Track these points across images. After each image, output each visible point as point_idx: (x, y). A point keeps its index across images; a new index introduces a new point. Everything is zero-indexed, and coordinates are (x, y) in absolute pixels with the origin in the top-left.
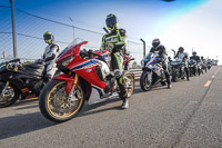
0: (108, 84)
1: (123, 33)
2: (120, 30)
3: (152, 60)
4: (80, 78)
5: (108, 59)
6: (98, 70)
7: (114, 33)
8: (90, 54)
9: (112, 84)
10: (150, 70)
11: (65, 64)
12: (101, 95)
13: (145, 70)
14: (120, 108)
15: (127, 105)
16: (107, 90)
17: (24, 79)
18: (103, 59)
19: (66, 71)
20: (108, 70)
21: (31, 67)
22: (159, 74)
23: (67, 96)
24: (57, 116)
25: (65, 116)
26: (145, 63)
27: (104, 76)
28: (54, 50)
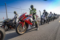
0: (33, 24)
3: (43, 16)
5: (32, 17)
6: (30, 20)
7: (33, 10)
9: (34, 24)
10: (43, 19)
11: (21, 19)
12: (31, 27)
13: (42, 19)
14: (36, 30)
15: (38, 29)
16: (32, 25)
17: (10, 24)
18: (31, 17)
19: (21, 21)
20: (32, 20)
21: (12, 21)
22: (46, 20)
24: (20, 33)
25: (22, 33)
26: (42, 17)
27: (32, 21)
28: (17, 16)
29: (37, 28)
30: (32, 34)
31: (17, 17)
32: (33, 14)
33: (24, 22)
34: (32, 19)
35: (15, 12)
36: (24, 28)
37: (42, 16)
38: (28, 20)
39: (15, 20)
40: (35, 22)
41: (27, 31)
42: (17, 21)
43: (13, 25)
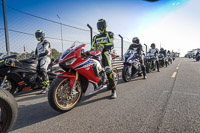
0: (100, 78)
2: (109, 33)
5: (100, 58)
6: (94, 68)
11: (67, 64)
12: (95, 87)
20: (100, 67)
22: (137, 67)
23: (70, 90)
24: (62, 107)
25: (68, 106)
26: (126, 59)
32: (105, 50)
39: (39, 61)
42: (46, 67)
43: (32, 78)
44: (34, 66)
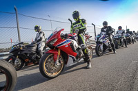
0: (78, 53)
1: (84, 21)
2: (82, 20)
3: (102, 36)
4: (61, 51)
5: (76, 38)
6: (71, 45)
7: (78, 22)
8: (66, 36)
9: (80, 53)
10: (101, 43)
11: (52, 44)
12: (74, 60)
13: (98, 43)
14: (86, 68)
15: (90, 66)
16: (77, 57)
18: (73, 38)
19: (52, 47)
20: (77, 45)
22: (107, 45)
23: (55, 62)
24: (50, 75)
25: (54, 75)
26: (98, 38)
27: (75, 48)
28: (42, 35)
29: (88, 64)
30: (77, 77)
31: (41, 38)
33: (57, 49)
34: (75, 43)
35: (37, 28)
36: (58, 64)
37: (100, 35)
38: (66, 45)
39: (38, 45)
40: (83, 50)
41: (64, 70)
43: (33, 57)
44: (34, 49)
